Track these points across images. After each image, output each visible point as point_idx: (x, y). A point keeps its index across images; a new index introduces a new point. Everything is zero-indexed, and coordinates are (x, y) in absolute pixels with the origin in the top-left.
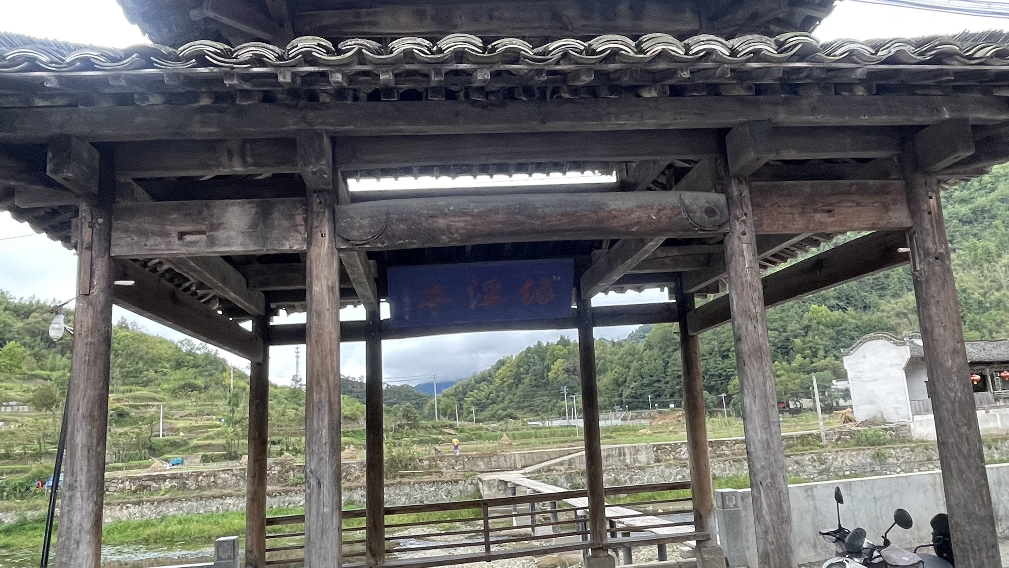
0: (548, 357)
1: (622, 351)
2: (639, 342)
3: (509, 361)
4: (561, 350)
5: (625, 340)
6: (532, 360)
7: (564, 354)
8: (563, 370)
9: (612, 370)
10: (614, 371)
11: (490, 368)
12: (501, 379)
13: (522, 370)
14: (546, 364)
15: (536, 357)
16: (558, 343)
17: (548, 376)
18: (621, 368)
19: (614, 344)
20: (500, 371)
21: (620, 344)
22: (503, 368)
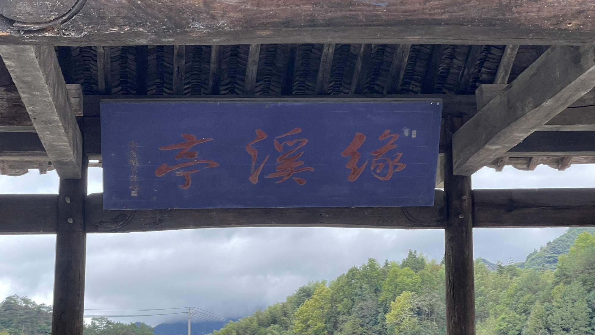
0: (385, 287)
1: (516, 282)
2: (545, 269)
3: (317, 291)
4: (408, 276)
5: (522, 265)
6: (357, 290)
7: (414, 284)
8: (412, 310)
9: (496, 315)
10: (500, 318)
11: (285, 301)
12: (305, 321)
13: (340, 306)
14: (381, 298)
15: (365, 286)
16: (405, 264)
17: (384, 319)
18: (513, 313)
19: (501, 269)
20: (302, 307)
21: (512, 271)
22: (309, 302)
